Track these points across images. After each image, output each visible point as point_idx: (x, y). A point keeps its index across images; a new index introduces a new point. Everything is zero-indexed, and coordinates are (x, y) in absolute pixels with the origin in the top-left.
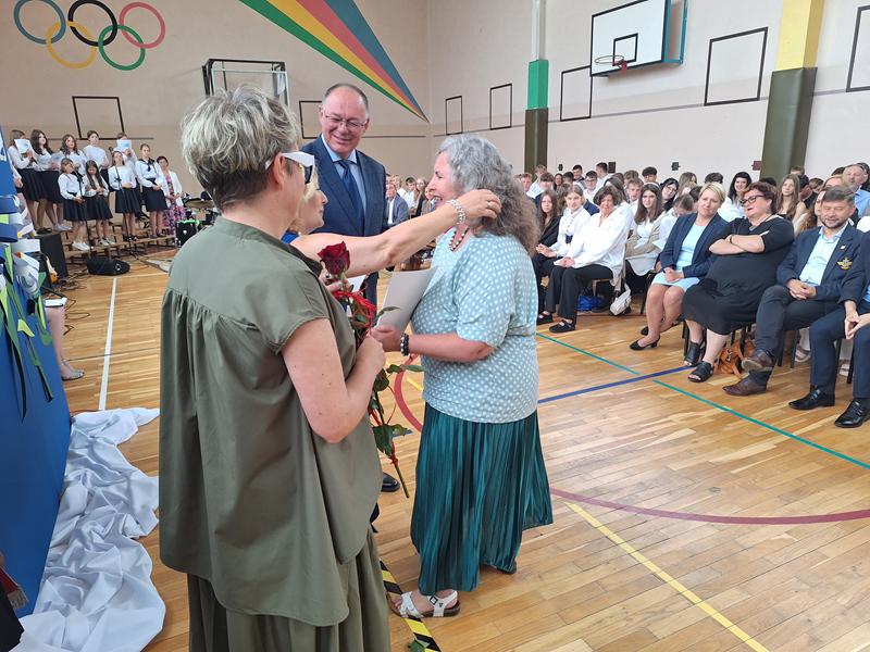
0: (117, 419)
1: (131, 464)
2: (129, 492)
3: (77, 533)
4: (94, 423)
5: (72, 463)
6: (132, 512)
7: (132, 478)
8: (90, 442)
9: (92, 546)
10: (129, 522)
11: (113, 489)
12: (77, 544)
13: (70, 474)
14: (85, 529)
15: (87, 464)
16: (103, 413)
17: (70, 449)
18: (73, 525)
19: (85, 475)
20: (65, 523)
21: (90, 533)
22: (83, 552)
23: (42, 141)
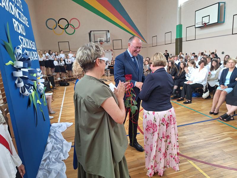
0: (62, 125)
1: (64, 138)
2: (62, 147)
3: (48, 158)
4: (56, 126)
5: (50, 137)
6: (63, 152)
7: (63, 143)
8: (55, 131)
9: (52, 162)
10: (62, 155)
11: (58, 146)
12: (48, 161)
13: (49, 140)
14: (50, 157)
15: (54, 138)
16: (59, 124)
17: (50, 133)
18: (48, 155)
19: (52, 141)
20: (46, 154)
21: (51, 158)
22: (49, 163)
23: (51, 53)
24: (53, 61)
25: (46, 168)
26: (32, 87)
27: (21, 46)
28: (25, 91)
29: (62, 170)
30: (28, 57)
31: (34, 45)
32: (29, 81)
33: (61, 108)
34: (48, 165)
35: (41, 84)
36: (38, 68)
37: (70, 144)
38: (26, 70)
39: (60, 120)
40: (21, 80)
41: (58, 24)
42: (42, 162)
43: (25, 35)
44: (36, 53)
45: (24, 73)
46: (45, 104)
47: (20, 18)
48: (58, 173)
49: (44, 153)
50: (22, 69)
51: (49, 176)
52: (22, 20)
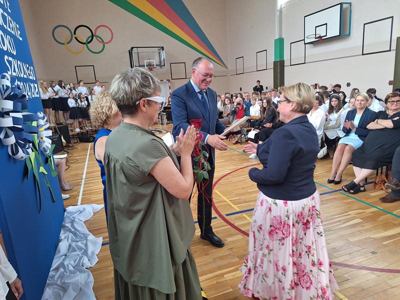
0: (84, 209)
1: (90, 231)
2: (86, 245)
3: (62, 265)
4: (74, 211)
5: (64, 230)
6: (87, 256)
7: (88, 238)
8: (72, 220)
9: (68, 272)
10: (85, 260)
11: (79, 244)
12: (62, 270)
13: (62, 235)
14: (66, 263)
15: (70, 231)
16: (79, 207)
17: (63, 224)
18: (61, 261)
19: (68, 236)
20: (58, 259)
21: (68, 265)
22: (64, 275)
23: (63, 85)
24: (67, 99)
25: (59, 282)
26: (31, 144)
27: (10, 73)
28: (17, 151)
29: (87, 284)
30: (22, 92)
31: (31, 73)
32: (25, 135)
33: (83, 181)
34: (62, 276)
35: (45, 139)
36: (40, 111)
37: (100, 240)
38: (19, 115)
39: (82, 201)
40: (10, 132)
41: (74, 36)
42: (51, 273)
43: (15, 54)
44: (36, 85)
45: (15, 120)
46: (54, 174)
47: (6, 24)
48: (81, 289)
49: (55, 257)
50: (11, 114)
51: (63, 296)
52: (9, 27)
